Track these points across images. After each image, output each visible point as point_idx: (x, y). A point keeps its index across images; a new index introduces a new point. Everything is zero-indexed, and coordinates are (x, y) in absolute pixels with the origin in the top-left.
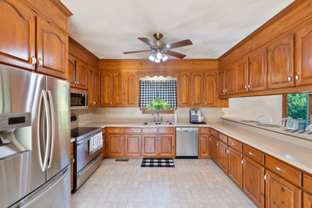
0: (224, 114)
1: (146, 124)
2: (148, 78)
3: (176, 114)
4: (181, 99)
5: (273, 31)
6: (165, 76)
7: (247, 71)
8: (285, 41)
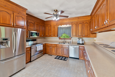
1: (59, 43)
2: (61, 26)
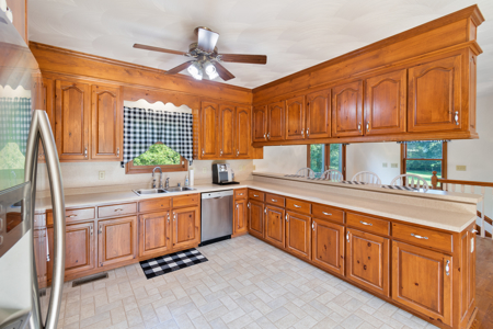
0: (254, 168)
2: (143, 104)
3: (192, 172)
4: (203, 146)
5: (337, 71)
6: (177, 104)
7: (302, 112)
8: (354, 86)
